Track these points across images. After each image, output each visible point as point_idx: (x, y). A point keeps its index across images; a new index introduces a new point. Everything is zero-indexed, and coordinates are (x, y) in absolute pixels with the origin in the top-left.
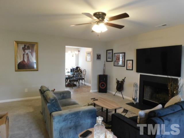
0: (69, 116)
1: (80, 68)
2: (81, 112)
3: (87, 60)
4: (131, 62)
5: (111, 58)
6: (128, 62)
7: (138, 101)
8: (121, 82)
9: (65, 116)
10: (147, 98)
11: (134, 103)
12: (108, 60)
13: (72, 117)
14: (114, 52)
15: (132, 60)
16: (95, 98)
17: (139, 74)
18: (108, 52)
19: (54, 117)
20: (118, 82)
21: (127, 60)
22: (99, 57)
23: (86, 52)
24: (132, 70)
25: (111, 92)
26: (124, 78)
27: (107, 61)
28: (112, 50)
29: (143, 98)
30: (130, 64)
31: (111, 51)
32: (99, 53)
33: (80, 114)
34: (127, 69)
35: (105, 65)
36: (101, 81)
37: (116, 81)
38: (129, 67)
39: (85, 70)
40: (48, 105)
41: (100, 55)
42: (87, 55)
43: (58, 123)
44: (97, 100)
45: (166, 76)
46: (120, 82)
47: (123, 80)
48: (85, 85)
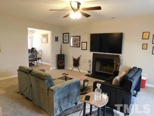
0: (65, 88)
1: (35, 49)
2: (72, 84)
3: (43, 41)
4: (85, 44)
5: (68, 40)
6: (83, 44)
7: (91, 73)
9: (62, 89)
10: (97, 70)
11: (89, 75)
12: (65, 42)
13: (66, 89)
14: (70, 35)
15: (87, 42)
16: (65, 73)
17: (92, 53)
18: (64, 35)
19: (55, 91)
20: (74, 60)
21: (82, 42)
22: (57, 39)
23: (41, 34)
24: (86, 50)
25: (67, 68)
27: (63, 43)
28: (68, 33)
29: (95, 70)
30: (85, 45)
31: (67, 35)
32: (57, 36)
33: (71, 86)
34: (82, 49)
35: (61, 46)
36: (60, 59)
38: (84, 47)
39: (41, 50)
40: (46, 81)
41: (58, 38)
42: (43, 37)
43: (58, 96)
44: (68, 74)
45: (112, 54)
46: (76, 60)
47: (78, 58)
48: (42, 64)
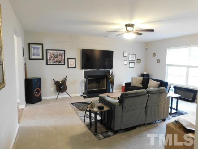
4: (74, 60)
8: (62, 81)
17: (84, 70)
20: (57, 83)
21: (68, 59)
24: (75, 68)
26: (65, 77)
27: (30, 59)
28: (42, 44)
34: (68, 68)
35: (25, 64)
37: (53, 82)
38: (71, 65)
47: (64, 79)
